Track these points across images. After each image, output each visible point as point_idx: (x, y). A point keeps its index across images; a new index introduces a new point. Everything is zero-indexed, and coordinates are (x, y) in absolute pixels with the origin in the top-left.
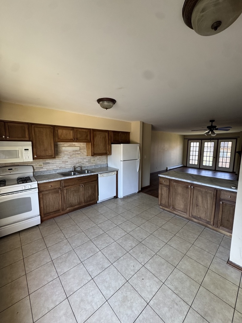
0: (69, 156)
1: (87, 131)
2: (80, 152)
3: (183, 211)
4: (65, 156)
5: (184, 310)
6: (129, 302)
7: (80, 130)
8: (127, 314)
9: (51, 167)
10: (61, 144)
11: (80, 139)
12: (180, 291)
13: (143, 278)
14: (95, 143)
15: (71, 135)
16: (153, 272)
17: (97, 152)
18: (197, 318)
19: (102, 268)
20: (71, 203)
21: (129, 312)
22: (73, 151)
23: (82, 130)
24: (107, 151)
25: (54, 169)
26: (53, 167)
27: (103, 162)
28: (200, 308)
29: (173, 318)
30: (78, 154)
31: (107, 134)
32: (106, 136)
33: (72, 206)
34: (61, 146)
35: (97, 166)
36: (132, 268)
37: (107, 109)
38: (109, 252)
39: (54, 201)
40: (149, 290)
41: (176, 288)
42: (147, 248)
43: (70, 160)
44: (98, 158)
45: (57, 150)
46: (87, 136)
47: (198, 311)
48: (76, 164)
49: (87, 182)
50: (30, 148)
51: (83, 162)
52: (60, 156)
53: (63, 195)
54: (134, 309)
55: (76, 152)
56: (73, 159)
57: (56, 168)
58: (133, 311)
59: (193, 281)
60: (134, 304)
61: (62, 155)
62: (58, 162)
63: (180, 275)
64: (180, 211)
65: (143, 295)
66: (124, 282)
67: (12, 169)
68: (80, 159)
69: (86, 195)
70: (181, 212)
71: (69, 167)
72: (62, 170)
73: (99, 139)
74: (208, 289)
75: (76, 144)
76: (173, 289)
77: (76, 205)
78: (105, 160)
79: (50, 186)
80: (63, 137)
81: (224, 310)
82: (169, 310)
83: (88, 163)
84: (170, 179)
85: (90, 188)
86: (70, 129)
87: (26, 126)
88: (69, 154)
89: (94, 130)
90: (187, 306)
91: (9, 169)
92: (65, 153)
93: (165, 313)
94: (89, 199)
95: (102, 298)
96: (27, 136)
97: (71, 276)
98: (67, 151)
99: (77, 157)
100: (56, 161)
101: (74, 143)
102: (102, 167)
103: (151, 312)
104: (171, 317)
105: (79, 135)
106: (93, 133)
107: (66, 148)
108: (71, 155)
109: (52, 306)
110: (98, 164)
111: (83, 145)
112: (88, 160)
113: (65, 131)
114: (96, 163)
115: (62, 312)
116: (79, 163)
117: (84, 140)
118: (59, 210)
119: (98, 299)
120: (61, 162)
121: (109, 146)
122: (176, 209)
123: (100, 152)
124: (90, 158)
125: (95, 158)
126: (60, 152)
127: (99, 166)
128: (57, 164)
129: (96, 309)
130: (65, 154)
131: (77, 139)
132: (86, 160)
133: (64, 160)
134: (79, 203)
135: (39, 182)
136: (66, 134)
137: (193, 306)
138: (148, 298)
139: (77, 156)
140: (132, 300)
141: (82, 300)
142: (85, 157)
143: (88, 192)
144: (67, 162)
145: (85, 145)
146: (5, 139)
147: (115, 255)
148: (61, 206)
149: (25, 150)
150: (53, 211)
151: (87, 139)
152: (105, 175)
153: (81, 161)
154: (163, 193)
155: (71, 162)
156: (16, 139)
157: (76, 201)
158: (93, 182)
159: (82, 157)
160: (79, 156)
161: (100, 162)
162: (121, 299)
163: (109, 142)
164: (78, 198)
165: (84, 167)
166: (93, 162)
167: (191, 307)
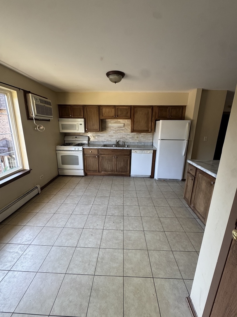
0: (115, 131)
1: (127, 108)
2: (124, 129)
3: (202, 215)
4: (111, 131)
5: (88, 271)
6: (70, 237)
7: (121, 107)
8: (62, 240)
9: (100, 139)
10: (108, 121)
11: (121, 116)
12: (102, 262)
13: (93, 234)
14: (135, 120)
15: (112, 112)
16: (103, 237)
17: (137, 129)
18: (88, 283)
19: (82, 213)
20: (105, 169)
21: (64, 241)
22: (118, 127)
23: (123, 107)
24: (149, 128)
25: (103, 141)
26: (102, 139)
27: (147, 140)
28: (98, 283)
29: (76, 266)
30: (122, 130)
31: (150, 110)
32: (148, 113)
33: (106, 171)
34: (109, 122)
35: (140, 144)
36: (95, 225)
37: (115, 82)
38: (96, 208)
39: (93, 163)
40: (86, 242)
41: (103, 258)
42: (122, 222)
43: (115, 135)
44: (143, 135)
45: (106, 126)
46: (127, 113)
47: (95, 282)
48: (120, 139)
49: (120, 155)
50: (83, 123)
51: (126, 138)
52: (108, 131)
53: (100, 160)
54: (67, 242)
55: (121, 128)
56: (117, 135)
57: (104, 141)
58: (66, 242)
59: (121, 268)
60: (71, 240)
61: (109, 130)
62: (106, 136)
63: (119, 256)
64: (199, 214)
65: (80, 241)
66: (81, 227)
67: (77, 137)
68: (124, 135)
69: (118, 166)
70: (199, 216)
71: (113, 141)
72: (108, 142)
73: (140, 116)
74: (125, 284)
75: (121, 121)
76: (100, 256)
77: (109, 171)
78: (150, 138)
79: (90, 152)
80: (106, 114)
81: (113, 307)
82: (81, 261)
83: (131, 140)
84: (197, 169)
85: (122, 160)
86: (112, 107)
87: (82, 107)
88: (114, 130)
89: (135, 107)
90: (93, 272)
91: (76, 137)
92: (112, 128)
93: (77, 260)
94: (121, 170)
95: (64, 225)
96: (82, 115)
97: (67, 206)
98: (113, 127)
99: (122, 133)
100: (105, 134)
101: (119, 120)
102: (146, 145)
103: (72, 252)
104: (76, 265)
105: (120, 112)
106: (134, 109)
107: (113, 124)
108: (116, 131)
109: (47, 212)
110: (142, 141)
111: (127, 122)
112: (131, 137)
113: (108, 110)
114: (139, 140)
115: (47, 217)
116: (122, 138)
117: (124, 117)
118: (96, 171)
119: (62, 224)
120: (108, 136)
121: (153, 123)
122: (196, 210)
123: (140, 129)
124: (134, 135)
125: (139, 135)
126: (107, 128)
127: (143, 144)
128: (105, 137)
129: (56, 226)
130: (111, 130)
131: (117, 116)
132: (129, 137)
133: (110, 135)
134: (112, 171)
135: (84, 147)
136: (109, 112)
137: (96, 277)
138: (80, 245)
139: (122, 131)
140: (72, 238)
141: (57, 219)
142: (129, 133)
143: (120, 164)
144: (113, 136)
145: (129, 122)
146: (71, 117)
147: (96, 212)
148: (98, 168)
149: (80, 124)
150: (92, 170)
151: (127, 116)
152: (138, 151)
153: (125, 136)
154: (189, 184)
155: (116, 136)
156: (77, 117)
157: (110, 168)
158: (126, 156)
159: (126, 133)
160: (123, 133)
161: (145, 140)
162: (69, 233)
163: (153, 119)
164: (111, 167)
165: (127, 142)
166: (137, 138)
167: (94, 275)
